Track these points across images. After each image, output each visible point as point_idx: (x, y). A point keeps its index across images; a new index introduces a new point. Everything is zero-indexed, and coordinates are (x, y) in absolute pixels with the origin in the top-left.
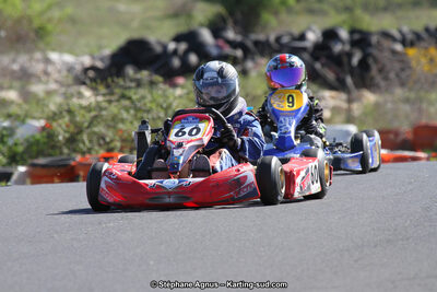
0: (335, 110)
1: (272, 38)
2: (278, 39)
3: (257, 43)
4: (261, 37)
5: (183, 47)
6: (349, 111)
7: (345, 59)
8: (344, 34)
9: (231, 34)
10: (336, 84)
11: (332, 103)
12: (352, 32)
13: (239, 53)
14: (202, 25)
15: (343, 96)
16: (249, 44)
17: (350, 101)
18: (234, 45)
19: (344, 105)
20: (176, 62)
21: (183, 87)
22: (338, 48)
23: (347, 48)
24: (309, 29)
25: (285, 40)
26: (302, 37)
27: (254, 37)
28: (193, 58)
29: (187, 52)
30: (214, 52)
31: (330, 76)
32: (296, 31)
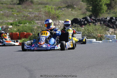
0: (112, 32)
1: (101, 19)
2: (102, 19)
3: (98, 19)
4: (99, 18)
5: (84, 20)
6: (115, 32)
7: (114, 23)
8: (114, 18)
9: (93, 18)
10: (112, 27)
11: (111, 31)
12: (116, 18)
13: (95, 21)
14: (88, 16)
15: (114, 30)
16: (96, 19)
17: (115, 30)
18: (94, 20)
19: (114, 31)
20: (83, 23)
21: (84, 27)
22: (113, 21)
23: (115, 21)
24: (108, 17)
25: (103, 19)
26: (106, 18)
27: (97, 18)
28: (86, 22)
29: (85, 21)
30: (90, 21)
31: (112, 26)
32: (105, 18)
